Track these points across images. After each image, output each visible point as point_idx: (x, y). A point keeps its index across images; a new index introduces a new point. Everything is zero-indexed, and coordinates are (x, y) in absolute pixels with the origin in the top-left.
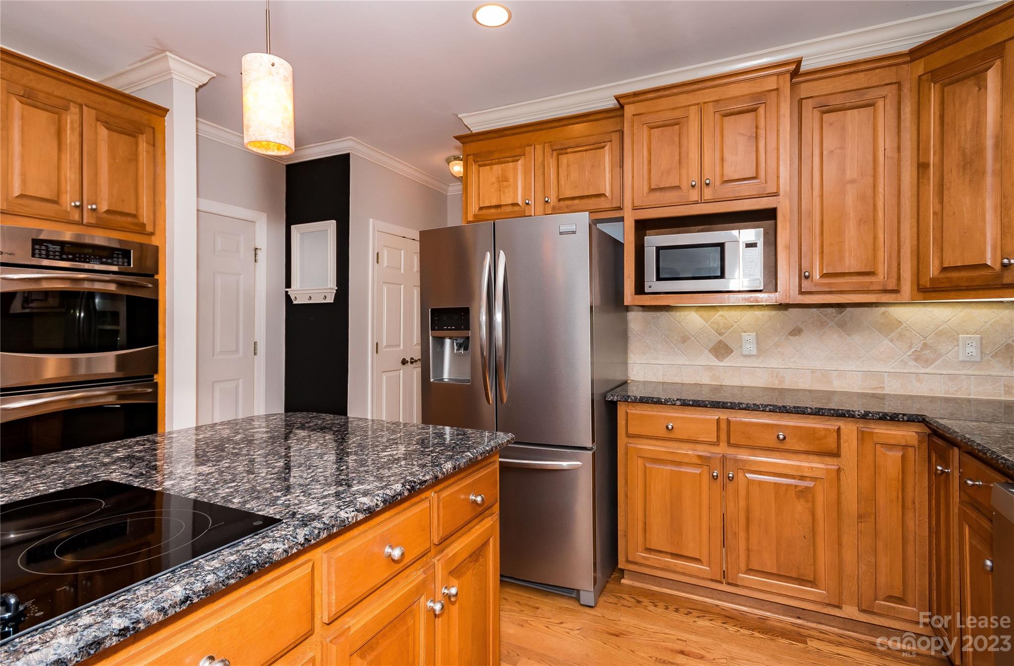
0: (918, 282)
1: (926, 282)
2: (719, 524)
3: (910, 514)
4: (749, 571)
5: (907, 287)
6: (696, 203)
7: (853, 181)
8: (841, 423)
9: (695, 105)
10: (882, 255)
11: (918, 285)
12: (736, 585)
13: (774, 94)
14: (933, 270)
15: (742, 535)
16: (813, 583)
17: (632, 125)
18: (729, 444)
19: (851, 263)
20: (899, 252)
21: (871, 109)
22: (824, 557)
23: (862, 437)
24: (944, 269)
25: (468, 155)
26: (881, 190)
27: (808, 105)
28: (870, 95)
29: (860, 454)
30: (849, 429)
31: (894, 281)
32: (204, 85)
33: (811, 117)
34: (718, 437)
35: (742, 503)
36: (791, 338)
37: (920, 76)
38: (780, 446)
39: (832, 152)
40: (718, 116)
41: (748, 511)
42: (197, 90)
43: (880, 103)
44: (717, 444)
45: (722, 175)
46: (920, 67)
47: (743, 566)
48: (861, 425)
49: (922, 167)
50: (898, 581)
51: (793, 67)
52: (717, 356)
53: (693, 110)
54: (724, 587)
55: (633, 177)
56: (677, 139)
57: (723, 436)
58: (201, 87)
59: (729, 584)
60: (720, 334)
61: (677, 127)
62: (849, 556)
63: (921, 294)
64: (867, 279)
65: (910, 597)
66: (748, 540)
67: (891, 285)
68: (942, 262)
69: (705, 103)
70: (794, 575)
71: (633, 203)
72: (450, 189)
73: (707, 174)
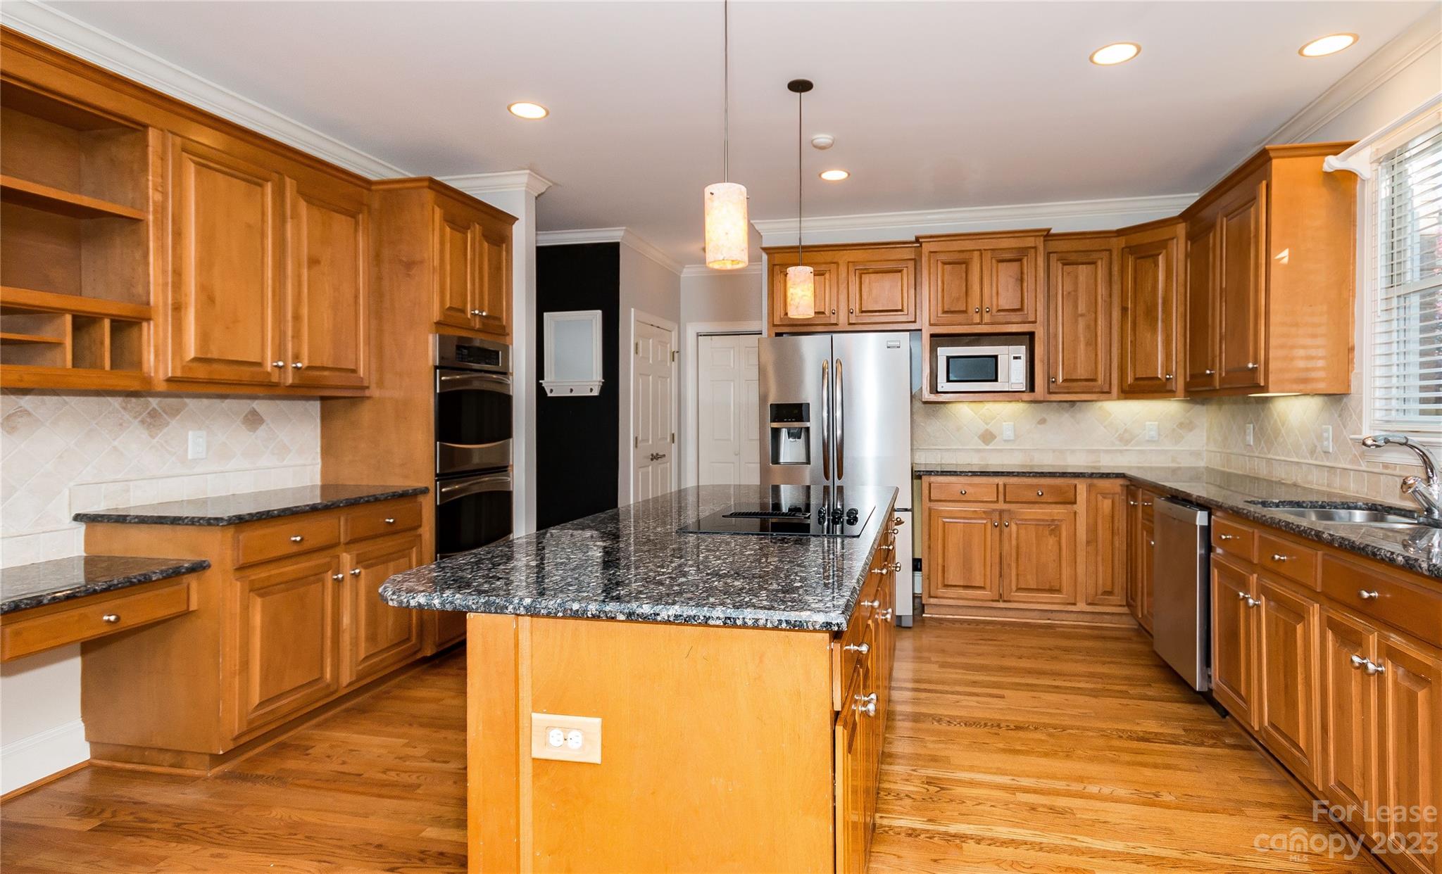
0: (1122, 385)
1: (1126, 387)
2: (997, 560)
3: (1116, 538)
4: (1019, 589)
5: (1115, 390)
6: (979, 324)
7: (1082, 315)
8: (1076, 481)
9: (977, 250)
10: (1101, 368)
11: (1122, 388)
12: (1010, 601)
13: (1033, 250)
14: (1130, 380)
15: (1014, 565)
16: (1059, 591)
17: (929, 260)
18: (1005, 501)
19: (1081, 373)
20: (1110, 365)
21: (1093, 266)
22: (1066, 572)
23: (1090, 487)
24: (1136, 379)
25: (774, 265)
26: (1099, 323)
27: (1053, 257)
28: (1094, 256)
29: (1088, 501)
30: (1082, 486)
31: (1107, 386)
32: (542, 194)
33: (1056, 267)
34: (998, 497)
35: (1014, 542)
36: (1039, 426)
37: (1123, 249)
38: (1039, 499)
39: (1069, 293)
40: (994, 261)
41: (1018, 547)
42: (536, 198)
43: (1099, 263)
44: (997, 501)
45: (998, 305)
46: (1122, 242)
47: (1014, 588)
48: (1089, 481)
49: (1124, 310)
50: (1109, 583)
51: (1045, 233)
52: (984, 442)
53: (976, 254)
54: (1002, 605)
55: (930, 301)
56: (964, 275)
57: (1001, 497)
58: (539, 195)
59: (1004, 601)
60: (987, 424)
61: (964, 266)
62: (1081, 569)
63: (1123, 395)
64: (1091, 384)
65: (1116, 591)
66: (1017, 568)
67: (1106, 389)
68: (1135, 375)
69: (985, 250)
70: (1047, 587)
71: (930, 321)
72: (685, 270)
73: (986, 304)
